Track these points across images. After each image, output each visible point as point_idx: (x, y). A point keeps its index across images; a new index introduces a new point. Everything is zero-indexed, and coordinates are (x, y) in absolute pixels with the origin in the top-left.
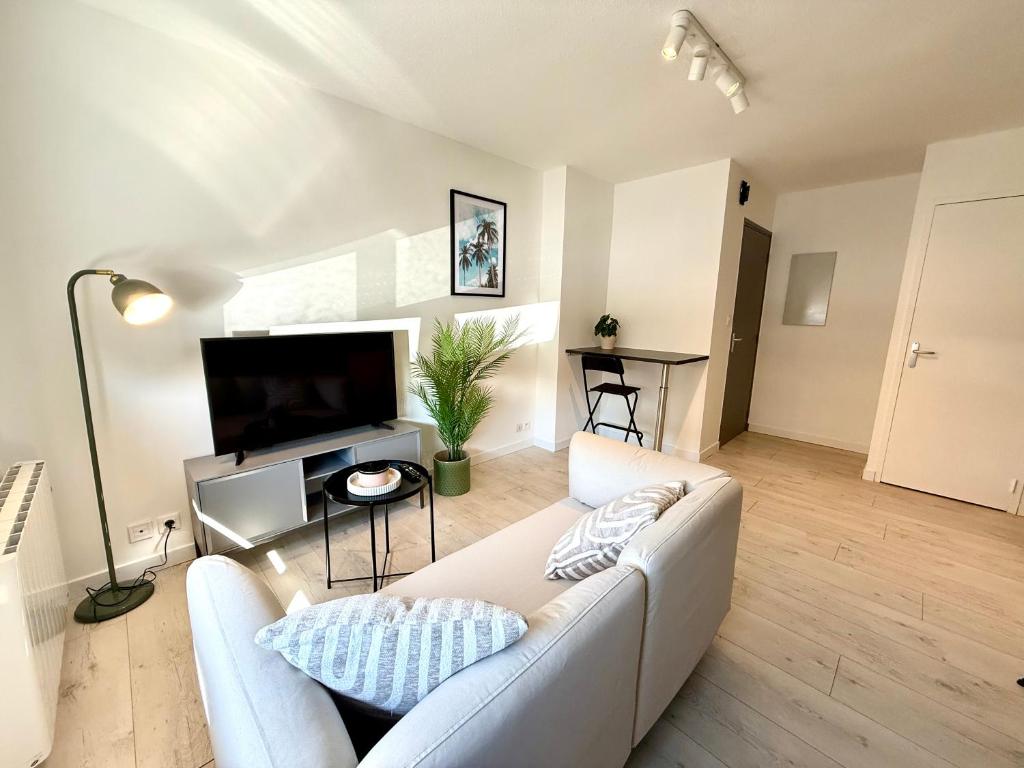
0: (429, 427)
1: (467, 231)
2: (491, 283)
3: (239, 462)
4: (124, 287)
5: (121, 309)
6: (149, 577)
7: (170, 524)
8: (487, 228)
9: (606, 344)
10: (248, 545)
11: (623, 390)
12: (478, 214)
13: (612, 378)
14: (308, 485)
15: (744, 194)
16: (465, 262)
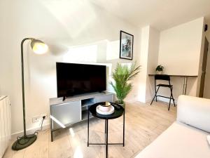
0: (114, 94)
1: (124, 42)
2: (129, 56)
3: (64, 99)
4: (34, 41)
5: (32, 47)
6: (36, 134)
7: (44, 117)
8: (129, 41)
9: (160, 73)
10: (64, 127)
11: (170, 86)
12: (127, 37)
13: (166, 82)
14: (82, 108)
15: (206, 28)
16: (123, 50)
